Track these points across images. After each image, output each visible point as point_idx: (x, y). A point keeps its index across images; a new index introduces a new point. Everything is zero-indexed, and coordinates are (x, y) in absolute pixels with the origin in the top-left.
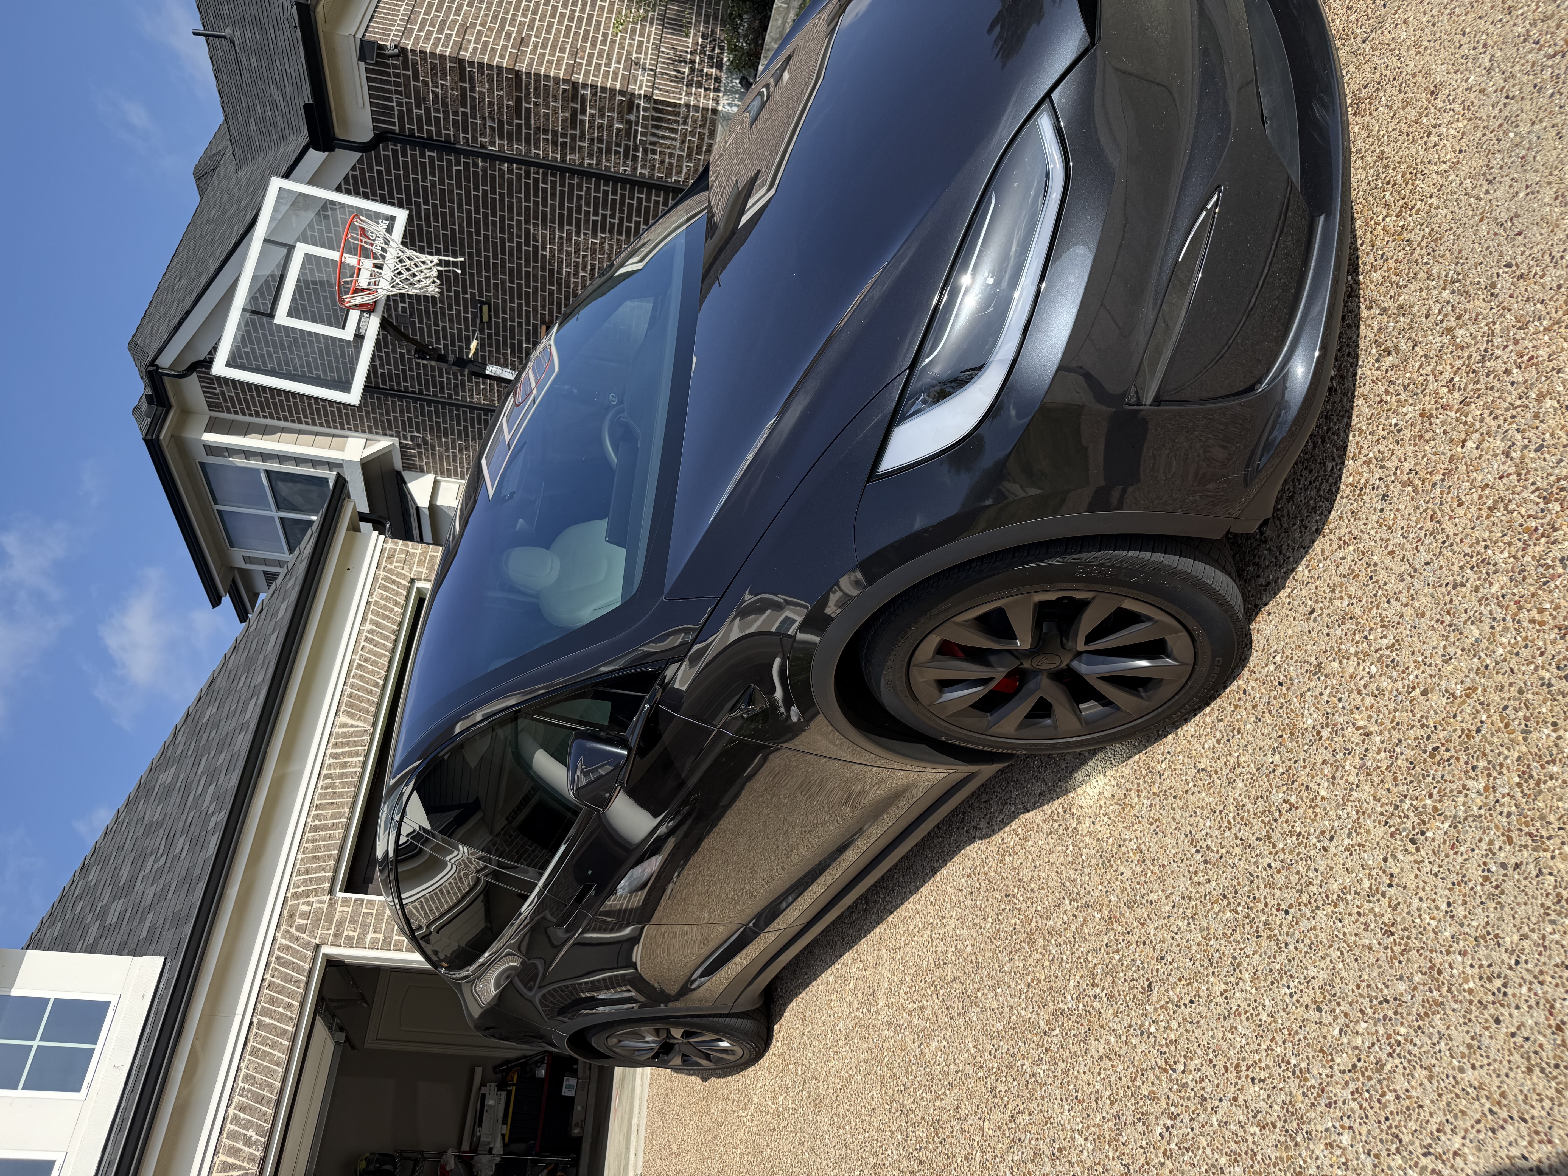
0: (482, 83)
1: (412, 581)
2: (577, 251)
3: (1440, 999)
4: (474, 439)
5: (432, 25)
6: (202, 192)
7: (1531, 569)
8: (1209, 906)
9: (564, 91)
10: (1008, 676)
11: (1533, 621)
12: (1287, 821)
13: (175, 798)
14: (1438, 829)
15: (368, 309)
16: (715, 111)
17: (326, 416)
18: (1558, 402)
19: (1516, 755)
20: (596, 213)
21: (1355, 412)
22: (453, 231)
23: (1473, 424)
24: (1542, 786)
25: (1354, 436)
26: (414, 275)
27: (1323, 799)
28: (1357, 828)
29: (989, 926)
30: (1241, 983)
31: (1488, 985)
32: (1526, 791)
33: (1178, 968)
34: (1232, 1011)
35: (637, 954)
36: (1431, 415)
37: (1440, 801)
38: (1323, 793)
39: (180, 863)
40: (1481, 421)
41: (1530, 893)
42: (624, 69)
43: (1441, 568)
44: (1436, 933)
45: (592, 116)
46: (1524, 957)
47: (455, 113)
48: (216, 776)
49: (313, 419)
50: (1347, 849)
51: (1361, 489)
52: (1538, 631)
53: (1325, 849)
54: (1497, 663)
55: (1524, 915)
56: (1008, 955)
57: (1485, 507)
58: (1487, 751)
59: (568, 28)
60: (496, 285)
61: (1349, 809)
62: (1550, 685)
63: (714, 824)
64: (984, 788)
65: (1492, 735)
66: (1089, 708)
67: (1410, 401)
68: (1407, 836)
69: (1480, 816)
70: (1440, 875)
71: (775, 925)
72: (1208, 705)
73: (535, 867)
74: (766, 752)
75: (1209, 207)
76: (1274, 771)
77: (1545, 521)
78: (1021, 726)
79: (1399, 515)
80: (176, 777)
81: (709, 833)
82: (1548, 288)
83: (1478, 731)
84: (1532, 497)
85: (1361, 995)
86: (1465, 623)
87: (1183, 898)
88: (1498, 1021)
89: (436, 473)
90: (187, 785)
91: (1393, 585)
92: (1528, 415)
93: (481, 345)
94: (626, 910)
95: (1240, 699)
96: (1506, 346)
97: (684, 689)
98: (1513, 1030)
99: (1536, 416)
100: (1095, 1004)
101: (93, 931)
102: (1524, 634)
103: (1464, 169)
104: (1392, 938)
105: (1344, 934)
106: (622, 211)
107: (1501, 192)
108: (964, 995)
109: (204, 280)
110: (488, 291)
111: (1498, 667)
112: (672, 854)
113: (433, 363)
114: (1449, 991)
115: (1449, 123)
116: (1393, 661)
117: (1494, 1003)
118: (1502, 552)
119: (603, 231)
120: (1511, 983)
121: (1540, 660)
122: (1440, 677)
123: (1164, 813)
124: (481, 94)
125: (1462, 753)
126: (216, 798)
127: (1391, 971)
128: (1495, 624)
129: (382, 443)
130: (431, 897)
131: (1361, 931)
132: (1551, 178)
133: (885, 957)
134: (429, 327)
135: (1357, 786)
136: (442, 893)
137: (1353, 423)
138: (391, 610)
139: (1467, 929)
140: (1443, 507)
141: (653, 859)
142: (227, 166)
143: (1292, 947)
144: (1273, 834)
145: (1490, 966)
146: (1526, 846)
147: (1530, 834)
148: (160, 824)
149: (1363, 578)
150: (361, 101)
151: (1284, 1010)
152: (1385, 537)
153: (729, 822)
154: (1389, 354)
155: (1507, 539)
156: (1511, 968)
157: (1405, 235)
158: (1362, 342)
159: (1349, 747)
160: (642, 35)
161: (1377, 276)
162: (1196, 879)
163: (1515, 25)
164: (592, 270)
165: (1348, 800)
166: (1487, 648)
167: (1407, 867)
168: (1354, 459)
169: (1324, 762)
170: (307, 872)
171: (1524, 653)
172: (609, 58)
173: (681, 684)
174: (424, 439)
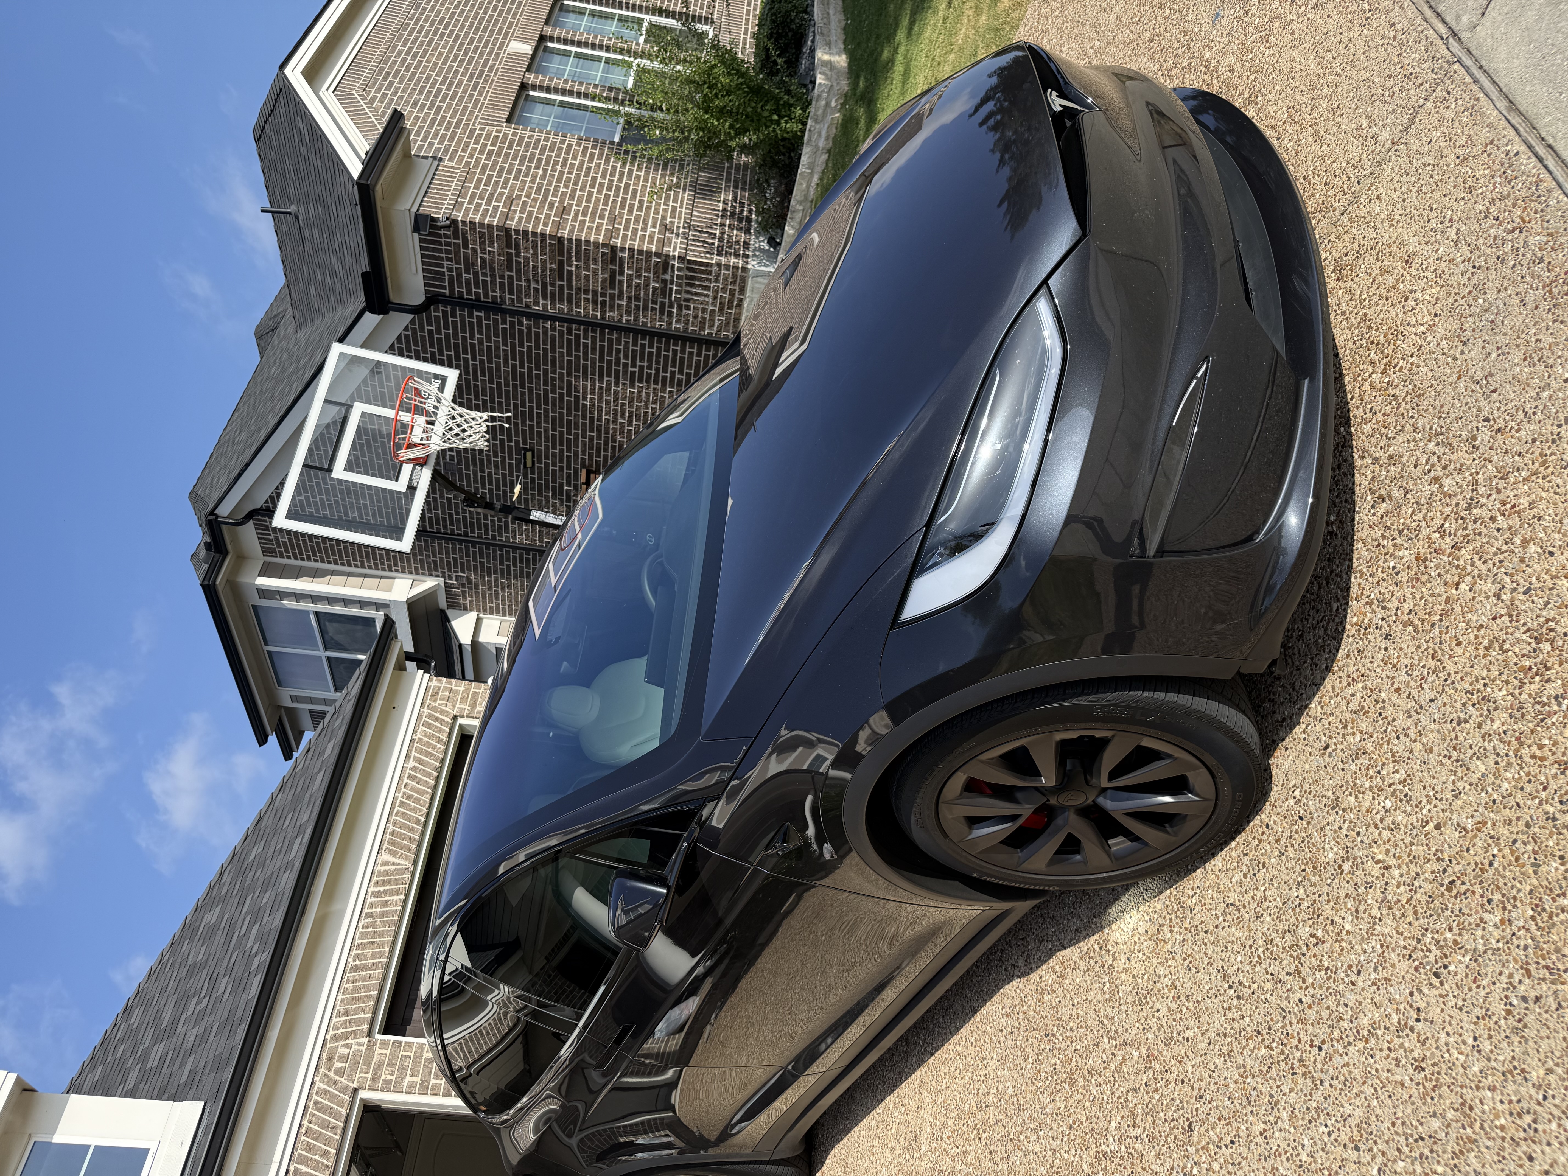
0: (526, 249)
1: (455, 718)
2: (616, 400)
3: (1474, 1136)
4: (516, 578)
5: (481, 198)
6: (262, 352)
7: (1528, 706)
8: (1244, 1042)
9: (604, 254)
10: (1035, 812)
11: (1533, 757)
12: (1315, 956)
13: (220, 938)
14: (1459, 963)
15: (421, 462)
16: (744, 269)
17: (375, 558)
18: (1541, 547)
19: (1528, 888)
20: (634, 366)
21: (1355, 555)
22: (499, 384)
23: (1465, 568)
24: (1555, 919)
25: (1356, 578)
26: (464, 431)
27: (1348, 932)
28: (1382, 963)
29: (1029, 1066)
30: (1279, 1122)
31: (1518, 1122)
32: (1540, 924)
33: (1217, 1107)
34: (1272, 1152)
35: (676, 1097)
36: (1426, 559)
37: (1460, 934)
38: (1348, 927)
39: (223, 1005)
40: (1472, 565)
41: (1552, 1027)
42: (659, 233)
43: (1445, 705)
44: (1465, 1068)
45: (630, 276)
46: (1551, 1092)
47: (502, 277)
48: (260, 915)
49: (362, 562)
50: (1374, 984)
51: (1366, 629)
52: (1540, 766)
53: (1353, 984)
54: (1504, 797)
55: (1548, 1049)
56: (1050, 1096)
57: (1481, 647)
58: (1501, 884)
59: (607, 197)
60: (539, 433)
61: (1374, 943)
62: (1554, 819)
63: (751, 963)
64: (1021, 924)
65: (1504, 868)
66: (1118, 844)
67: (1406, 545)
68: (1431, 970)
69: (1499, 949)
70: (1465, 1009)
71: (814, 1068)
72: (1233, 839)
73: (573, 1007)
74: (800, 889)
75: (1199, 375)
76: (1300, 905)
77: (1538, 660)
78: (1052, 862)
79: (1402, 654)
80: (221, 917)
81: (746, 972)
82: (1524, 441)
83: (1491, 864)
84: (1524, 637)
85: (1397, 1133)
86: (1471, 758)
87: (1218, 1035)
88: (1531, 1159)
89: (479, 611)
90: (232, 925)
91: (1402, 722)
92: (1515, 559)
93: (525, 489)
94: (664, 1053)
95: (1263, 833)
96: (1490, 495)
97: (721, 826)
98: (1546, 1167)
99: (1522, 561)
100: (1137, 1146)
101: (133, 1076)
102: (1526, 769)
103: (1440, 331)
104: (1422, 1074)
105: (1377, 1070)
106: (658, 363)
107: (1475, 352)
108: (1007, 1139)
109: (263, 434)
110: (532, 438)
111: (1505, 801)
112: (709, 995)
113: (479, 510)
114: (1482, 1127)
115: (1424, 289)
116: (1406, 796)
117: (1525, 1140)
118: (1500, 690)
119: (641, 381)
120: (1540, 1119)
121: (1543, 795)
122: (1452, 811)
123: (1196, 948)
124: (526, 259)
125: (1478, 886)
126: (260, 937)
127: (1425, 1108)
128: (1499, 759)
129: (428, 583)
130: (471, 1038)
131: (1393, 1067)
132: (1519, 341)
133: (927, 1100)
134: (475, 474)
135: (1380, 920)
136: (482, 1034)
137: (1354, 566)
138: (434, 747)
139: (1494, 1064)
140: (1443, 647)
141: (691, 1000)
142: (287, 327)
143: (1327, 1084)
144: (1302, 969)
145: (1519, 1101)
146: (1544, 979)
147: (1547, 967)
148: (203, 965)
149: (1372, 715)
150: (414, 268)
151: (1323, 1150)
152: (1391, 674)
153: (766, 961)
154: (1383, 501)
155: (1504, 677)
156: (1539, 1104)
157: (1391, 391)
158: (1357, 489)
159: (1370, 880)
160: (675, 201)
161: (1367, 428)
162: (1230, 1015)
163: (1476, 203)
164: (630, 417)
165: (1372, 934)
166: (1493, 783)
167: (1433, 1001)
168: (1357, 599)
169: (1347, 896)
170: (347, 1013)
171: (1529, 788)
172: (645, 223)
173: (718, 822)
174: (468, 579)
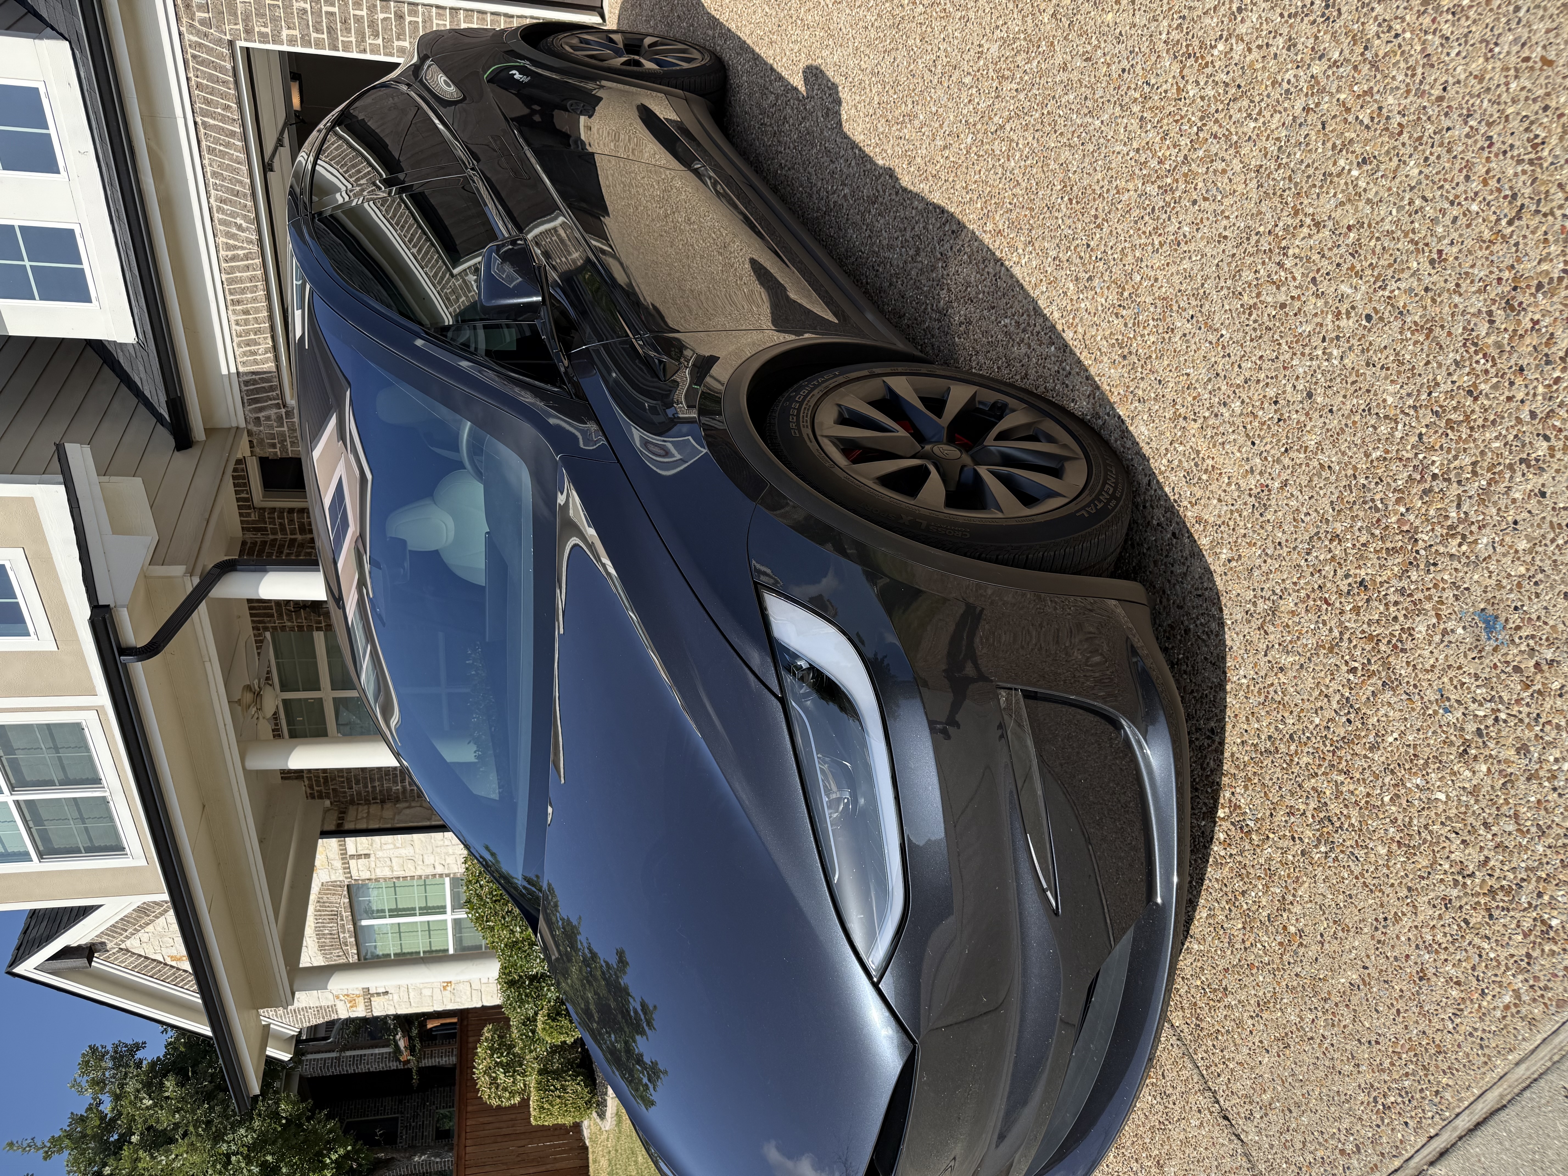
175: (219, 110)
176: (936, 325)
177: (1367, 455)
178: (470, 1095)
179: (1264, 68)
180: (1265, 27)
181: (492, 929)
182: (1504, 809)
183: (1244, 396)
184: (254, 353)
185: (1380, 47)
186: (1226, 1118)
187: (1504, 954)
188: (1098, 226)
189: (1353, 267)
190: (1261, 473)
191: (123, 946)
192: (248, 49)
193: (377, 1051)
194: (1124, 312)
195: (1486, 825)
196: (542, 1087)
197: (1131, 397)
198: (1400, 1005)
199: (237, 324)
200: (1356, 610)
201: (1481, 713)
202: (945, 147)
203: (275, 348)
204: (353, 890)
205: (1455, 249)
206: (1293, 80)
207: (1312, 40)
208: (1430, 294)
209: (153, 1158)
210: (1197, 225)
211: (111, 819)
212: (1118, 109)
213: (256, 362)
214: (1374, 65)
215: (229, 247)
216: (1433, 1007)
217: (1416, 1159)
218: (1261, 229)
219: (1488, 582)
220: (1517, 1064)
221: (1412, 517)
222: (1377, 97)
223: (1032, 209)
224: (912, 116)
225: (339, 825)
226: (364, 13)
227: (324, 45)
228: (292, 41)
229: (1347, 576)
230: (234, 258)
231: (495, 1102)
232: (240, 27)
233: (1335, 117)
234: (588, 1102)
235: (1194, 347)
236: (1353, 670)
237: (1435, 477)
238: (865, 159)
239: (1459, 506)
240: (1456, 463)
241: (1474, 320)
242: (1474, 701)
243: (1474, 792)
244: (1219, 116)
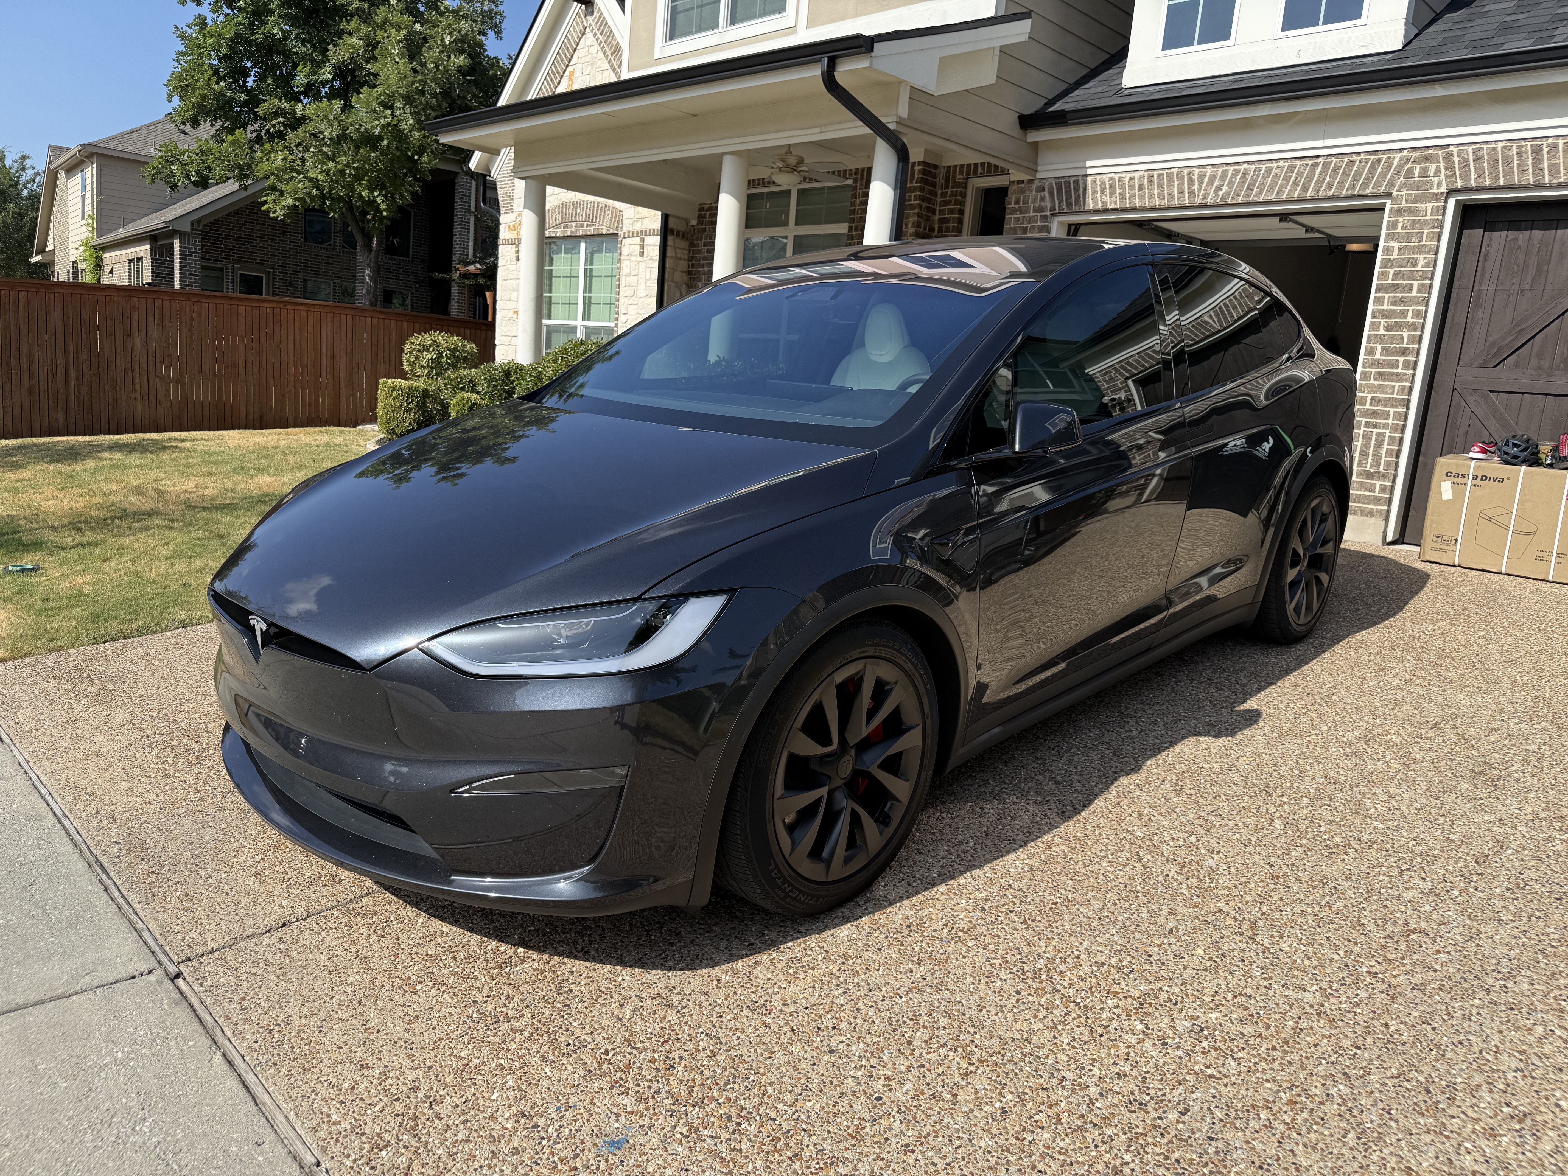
170: (1478, 158)
175: (1328, 179)
176: (988, 790)
177: (771, 1084)
178: (417, 325)
179: (1110, 1055)
180: (1143, 1059)
181: (555, 361)
182: (476, 1135)
183: (847, 1007)
184: (1103, 191)
185: (1093, 1134)
186: (284, 925)
187: (368, 1120)
188: (1025, 921)
189: (923, 1093)
190: (781, 1010)
191: (588, 30)
192: (1383, 209)
193: (471, 244)
194: (946, 931)
195: (467, 1121)
196: (412, 391)
197: (875, 927)
198: (345, 1049)
199: (1131, 179)
200: (653, 1061)
201: (550, 1129)
202: (1140, 815)
203: (1106, 211)
204: (613, 238)
205: (911, 1161)
206: (1091, 1073)
207: (1118, 1090)
208: (882, 1141)
209: (399, 42)
210: (999, 992)
211: (700, 30)
212: (1119, 948)
213: (1095, 192)
214: (1079, 1128)
215: (1201, 177)
216: (339, 1070)
217: (229, 1045)
218: (978, 1036)
219: (648, 1147)
220: (286, 1117)
221: (713, 1106)
222: (1053, 1127)
223: (1059, 874)
224: (1178, 792)
225: (672, 232)
226: (1409, 319)
227: (1382, 280)
228: (1388, 250)
229: (681, 1058)
230: (1191, 181)
231: (407, 347)
232: (1404, 205)
233: (1049, 1097)
234: (393, 431)
235: (899, 977)
236: (607, 1052)
237: (739, 1124)
238: (1157, 750)
239: (711, 1137)
240: (745, 1140)
241: (852, 1165)
242: (560, 1126)
243: (492, 1117)
244: (1083, 1020)
